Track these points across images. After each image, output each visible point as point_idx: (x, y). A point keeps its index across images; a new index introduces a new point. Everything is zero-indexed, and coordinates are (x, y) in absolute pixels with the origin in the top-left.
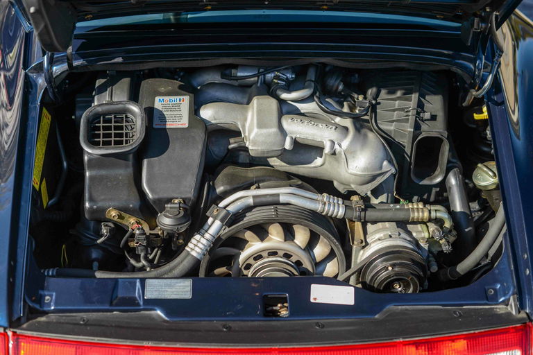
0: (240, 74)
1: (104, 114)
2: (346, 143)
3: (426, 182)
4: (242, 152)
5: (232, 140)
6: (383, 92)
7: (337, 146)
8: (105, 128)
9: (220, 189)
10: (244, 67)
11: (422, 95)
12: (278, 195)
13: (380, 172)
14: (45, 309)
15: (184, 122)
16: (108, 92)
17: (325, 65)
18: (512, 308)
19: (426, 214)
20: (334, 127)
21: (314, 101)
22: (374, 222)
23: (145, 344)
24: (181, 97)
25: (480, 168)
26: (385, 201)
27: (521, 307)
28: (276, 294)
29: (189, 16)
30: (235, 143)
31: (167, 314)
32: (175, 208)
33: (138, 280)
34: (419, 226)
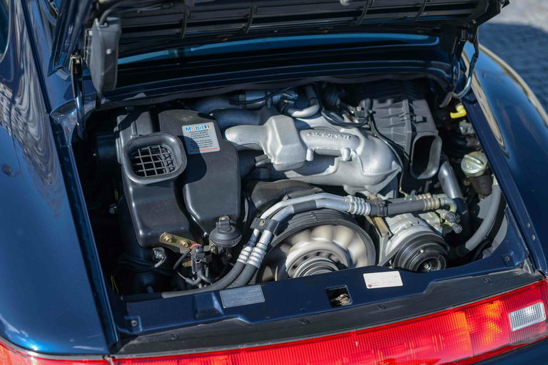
0: (248, 99)
1: (140, 147)
2: (360, 150)
3: (422, 177)
4: (262, 169)
5: (257, 158)
6: (375, 102)
7: (352, 153)
8: (145, 160)
9: (258, 203)
10: (252, 91)
11: (410, 102)
12: (314, 201)
13: (390, 171)
14: (135, 333)
15: (215, 147)
16: (132, 127)
17: (321, 83)
18: (527, 269)
19: (437, 203)
20: (348, 137)
21: (321, 115)
22: (392, 216)
23: (240, 347)
24: (206, 124)
25: (467, 159)
26: (392, 197)
27: (535, 267)
28: (334, 288)
29: (192, 50)
30: (261, 160)
31: (248, 319)
32: (225, 224)
33: (213, 294)
34: (429, 214)
